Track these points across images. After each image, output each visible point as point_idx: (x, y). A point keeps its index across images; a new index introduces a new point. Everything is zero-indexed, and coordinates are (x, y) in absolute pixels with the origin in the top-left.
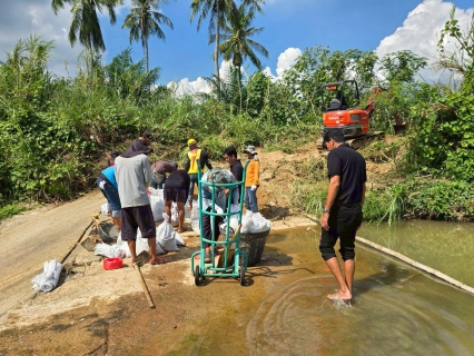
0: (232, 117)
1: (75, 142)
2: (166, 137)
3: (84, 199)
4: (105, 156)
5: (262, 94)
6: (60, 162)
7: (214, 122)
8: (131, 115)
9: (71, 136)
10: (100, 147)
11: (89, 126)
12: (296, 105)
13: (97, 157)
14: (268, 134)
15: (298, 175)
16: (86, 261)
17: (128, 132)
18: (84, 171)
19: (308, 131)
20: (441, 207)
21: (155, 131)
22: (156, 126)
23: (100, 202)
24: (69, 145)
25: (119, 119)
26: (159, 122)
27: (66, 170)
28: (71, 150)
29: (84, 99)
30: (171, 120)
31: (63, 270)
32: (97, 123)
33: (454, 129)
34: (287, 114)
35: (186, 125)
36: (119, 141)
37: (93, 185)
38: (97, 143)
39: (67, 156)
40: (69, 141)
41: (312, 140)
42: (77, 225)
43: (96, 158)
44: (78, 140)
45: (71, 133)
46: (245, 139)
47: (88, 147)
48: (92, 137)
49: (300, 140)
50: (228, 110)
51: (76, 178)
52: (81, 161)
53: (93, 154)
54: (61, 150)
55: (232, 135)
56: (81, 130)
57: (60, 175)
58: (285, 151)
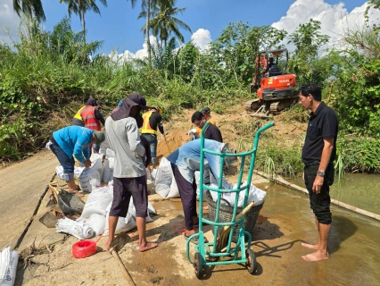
0: (167, 82)
1: (21, 103)
2: (110, 99)
3: (32, 159)
4: (52, 117)
5: (192, 62)
6: (6, 122)
7: (152, 86)
8: (75, 78)
9: (17, 97)
10: (47, 108)
11: (35, 87)
12: (222, 72)
13: (45, 117)
14: (199, 97)
15: (239, 134)
16: (47, 242)
17: (73, 94)
18: (32, 131)
19: (234, 94)
20: (371, 162)
21: (99, 93)
22: (100, 89)
23: (51, 163)
24: (16, 106)
25: (64, 81)
26: (102, 84)
27: (13, 131)
28: (17, 111)
29: (29, 62)
30: (113, 83)
31: (21, 260)
32: (44, 84)
33: (377, 93)
34: (214, 80)
35: (128, 88)
36: (65, 102)
37: (40, 145)
38: (43, 104)
39: (14, 117)
40: (15, 102)
41: (238, 102)
42: (29, 191)
43: (44, 119)
44: (24, 101)
45: (16, 94)
46: (180, 102)
47: (35, 108)
48: (38, 98)
49: (228, 102)
50: (163, 76)
51: (23, 139)
52: (28, 122)
53: (40, 114)
54: (6, 111)
55: (169, 97)
56: (27, 91)
57: (7, 136)
58: (218, 112)
